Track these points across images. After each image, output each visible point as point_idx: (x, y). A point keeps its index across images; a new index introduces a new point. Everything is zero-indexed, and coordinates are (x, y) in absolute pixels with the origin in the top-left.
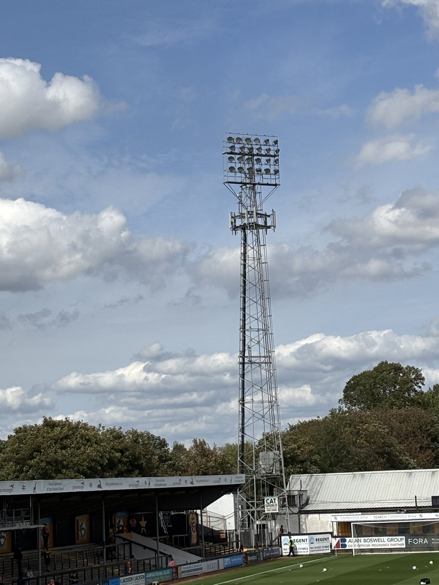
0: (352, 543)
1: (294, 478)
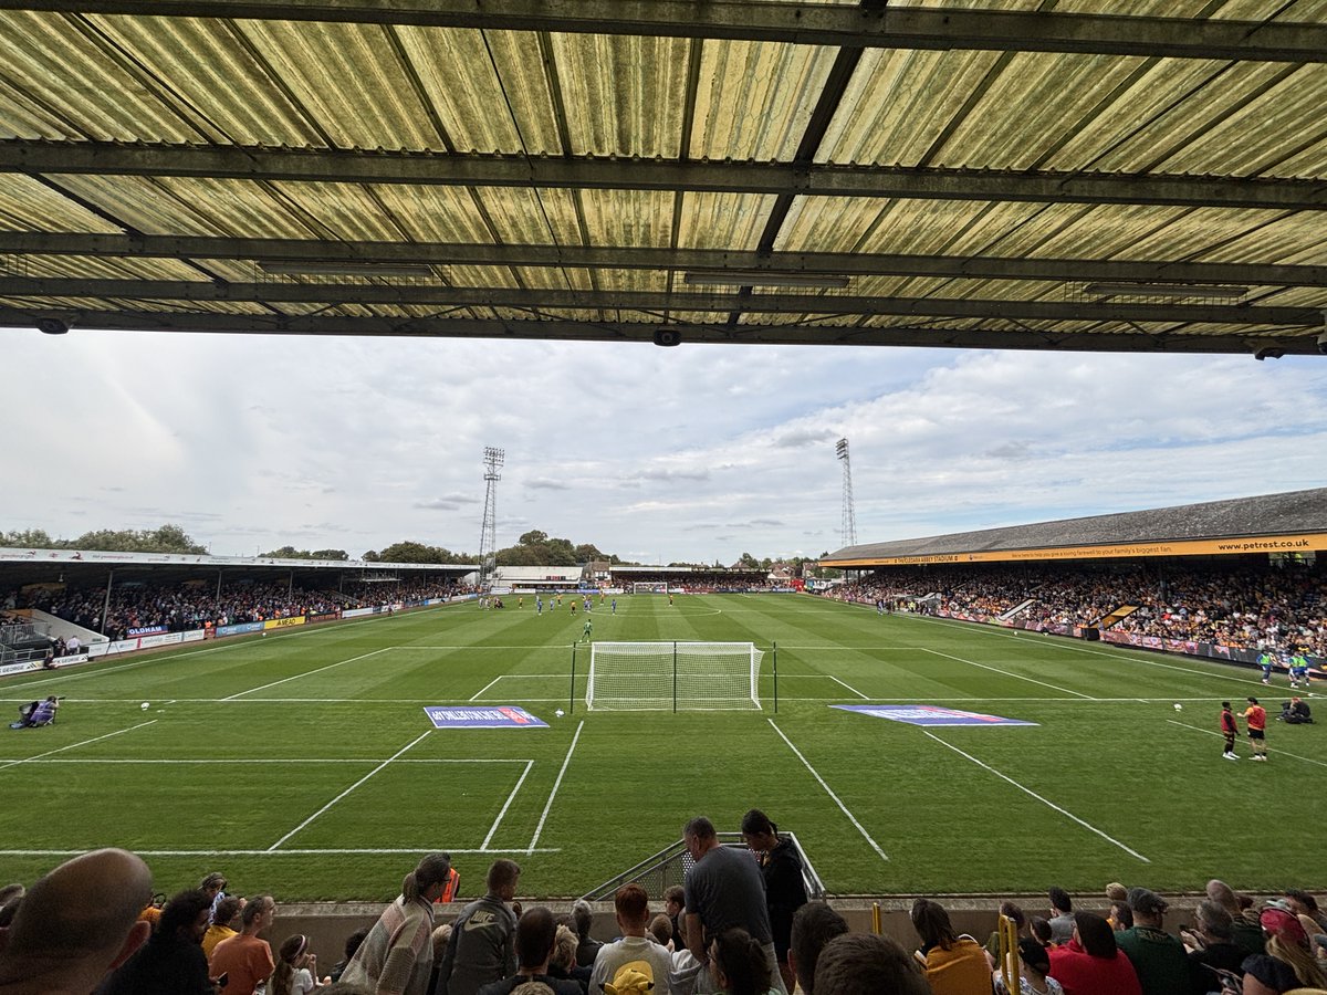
0: (517, 591)
1: (499, 568)
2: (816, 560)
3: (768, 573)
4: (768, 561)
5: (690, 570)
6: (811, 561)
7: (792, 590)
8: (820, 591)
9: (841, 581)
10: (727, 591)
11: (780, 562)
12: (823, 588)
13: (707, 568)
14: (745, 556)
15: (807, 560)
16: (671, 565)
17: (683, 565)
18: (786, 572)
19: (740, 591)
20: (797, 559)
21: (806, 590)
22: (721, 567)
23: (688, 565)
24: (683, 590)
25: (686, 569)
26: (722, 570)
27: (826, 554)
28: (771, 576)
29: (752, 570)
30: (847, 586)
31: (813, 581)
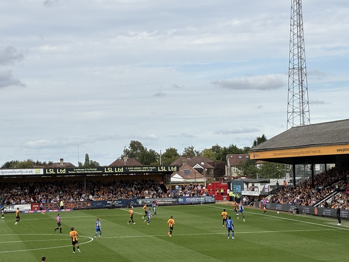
2: (247, 150)
3: (170, 173)
4: (171, 154)
5: (41, 172)
6: (239, 152)
7: (210, 199)
8: (252, 199)
9: (285, 181)
10: (103, 205)
11: (190, 153)
12: (256, 193)
13: (70, 167)
14: (135, 145)
15: (233, 150)
16: (8, 166)
17: (29, 165)
18: (200, 171)
19: (126, 204)
20: (216, 149)
21: (231, 199)
22: (94, 165)
23: (38, 165)
24: (28, 207)
25: (34, 172)
26: (95, 171)
27: (262, 140)
28: (176, 178)
29: (145, 169)
30: (293, 189)
31: (241, 183)
